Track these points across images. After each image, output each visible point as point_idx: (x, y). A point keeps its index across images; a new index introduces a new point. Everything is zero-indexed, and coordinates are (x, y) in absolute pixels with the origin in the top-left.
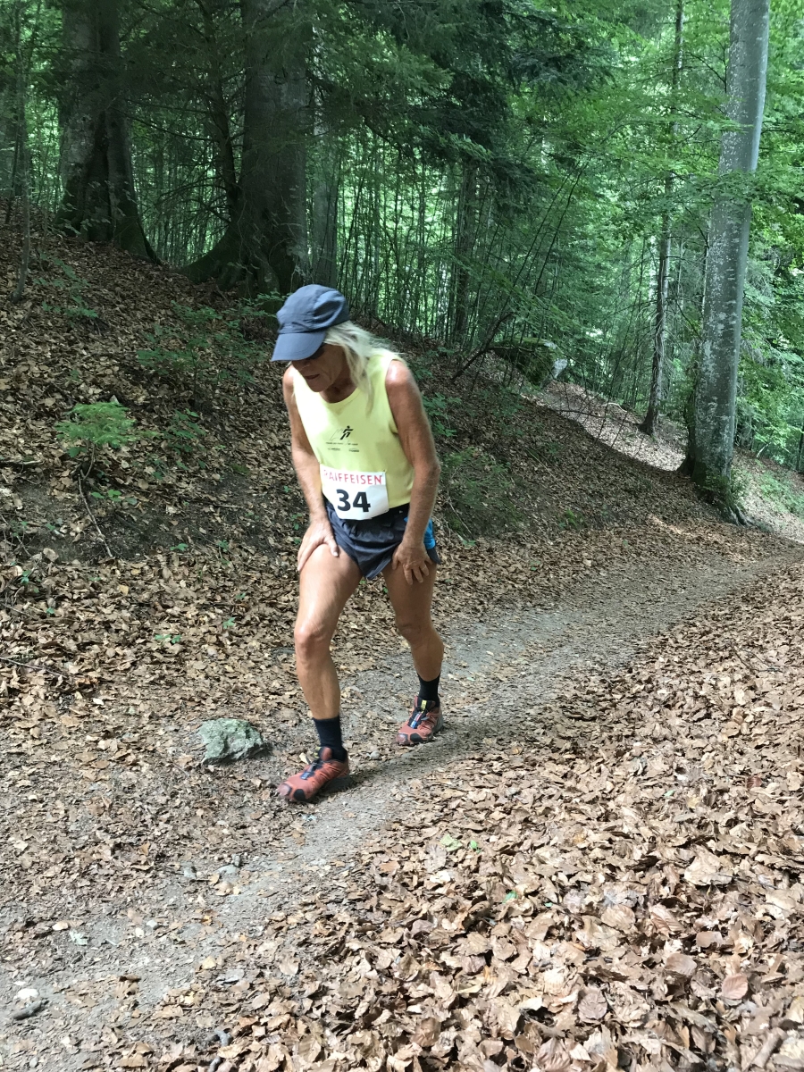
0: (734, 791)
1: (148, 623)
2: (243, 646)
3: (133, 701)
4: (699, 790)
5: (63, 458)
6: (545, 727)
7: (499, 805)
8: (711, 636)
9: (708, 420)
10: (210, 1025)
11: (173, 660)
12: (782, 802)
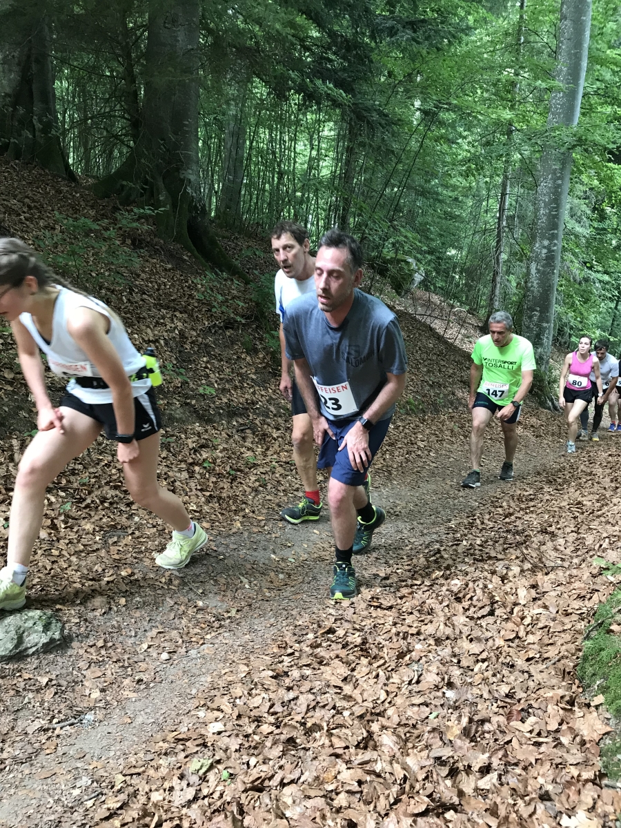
0: (495, 721)
2: (75, 530)
4: (461, 715)
8: (512, 517)
9: (532, 326)
12: (538, 744)
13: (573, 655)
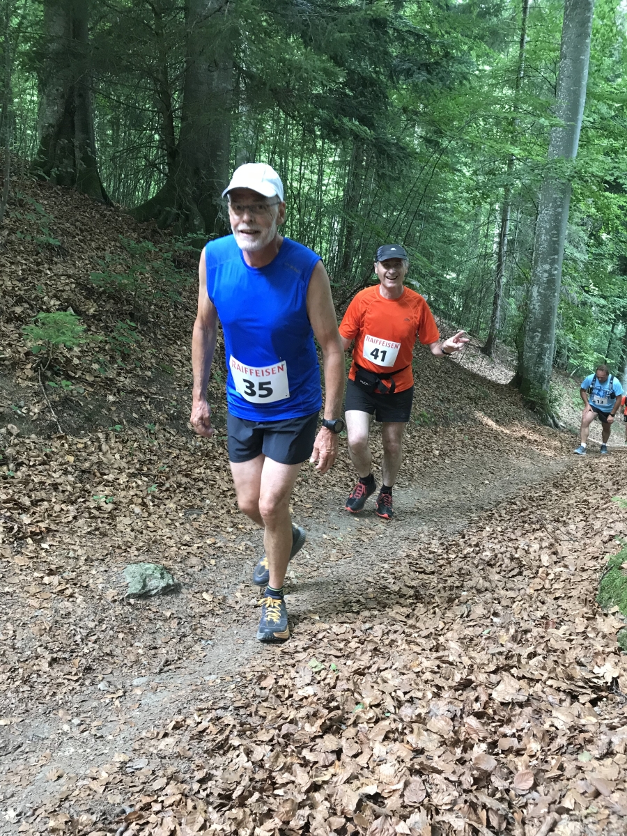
0: (535, 631)
1: (88, 486)
2: (162, 507)
3: (73, 547)
4: (508, 629)
5: (27, 354)
6: (395, 578)
7: (355, 637)
8: (527, 512)
9: (533, 346)
10: (118, 801)
11: (106, 516)
12: (570, 641)
13: (591, 593)
